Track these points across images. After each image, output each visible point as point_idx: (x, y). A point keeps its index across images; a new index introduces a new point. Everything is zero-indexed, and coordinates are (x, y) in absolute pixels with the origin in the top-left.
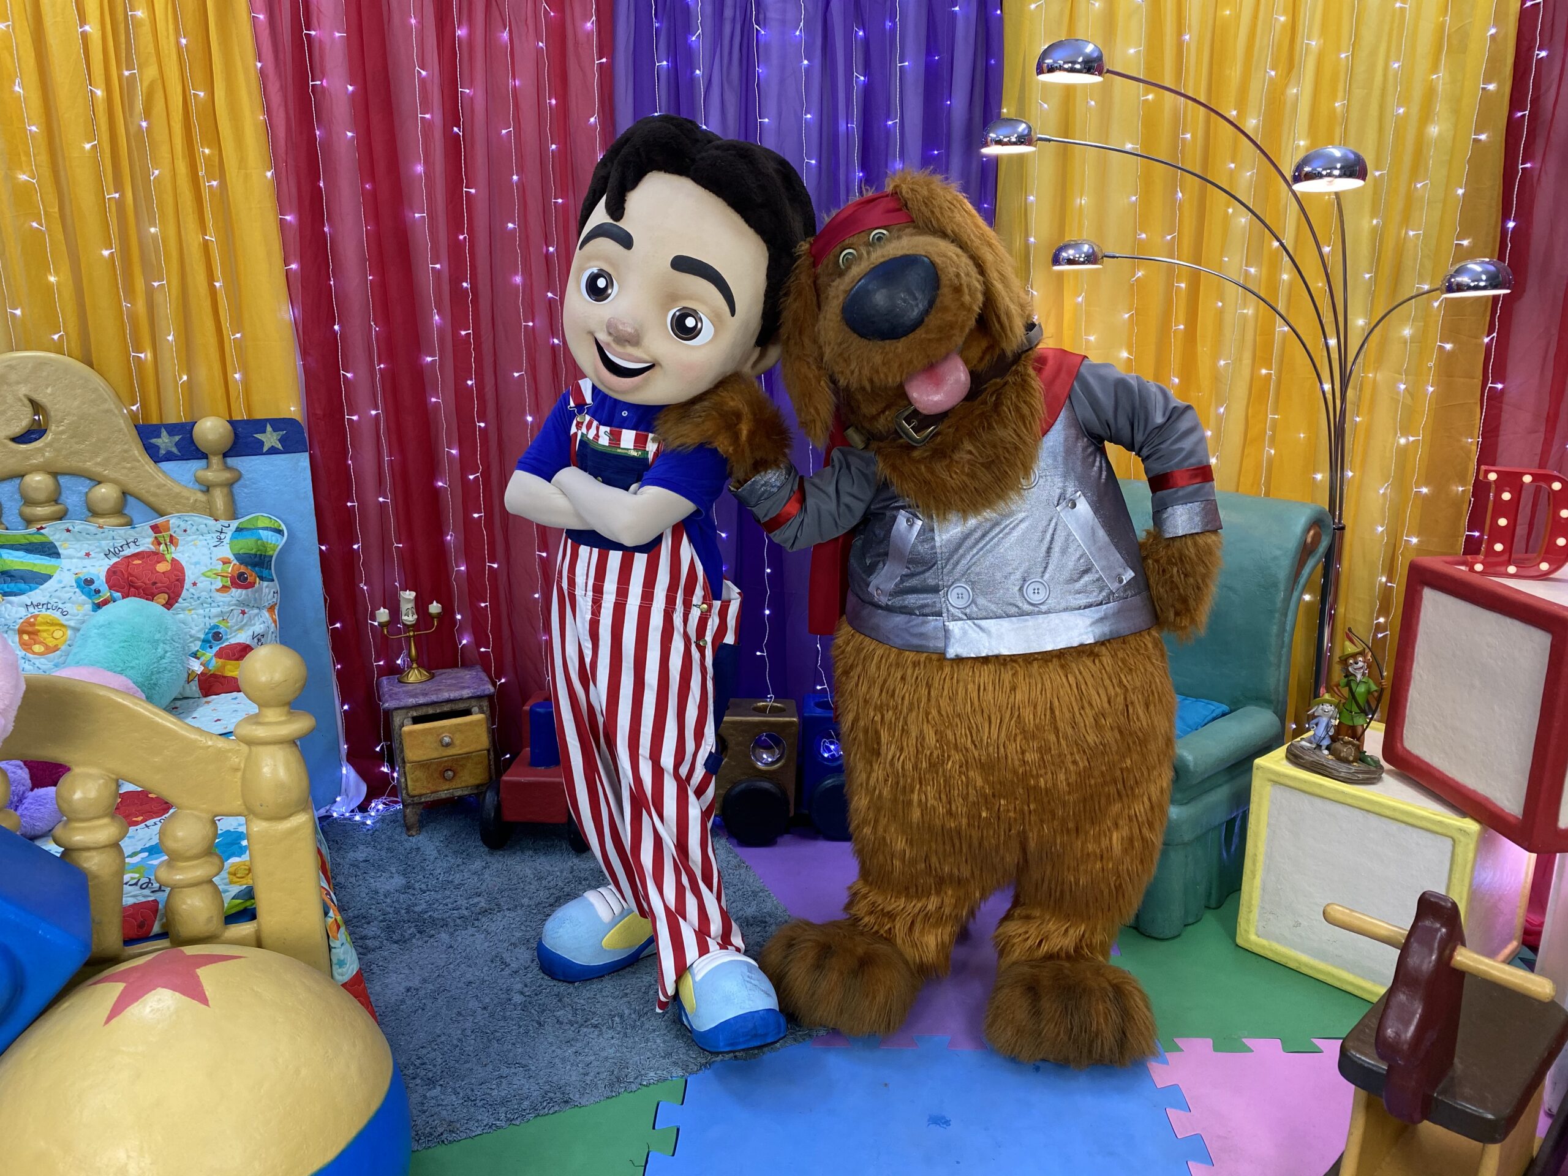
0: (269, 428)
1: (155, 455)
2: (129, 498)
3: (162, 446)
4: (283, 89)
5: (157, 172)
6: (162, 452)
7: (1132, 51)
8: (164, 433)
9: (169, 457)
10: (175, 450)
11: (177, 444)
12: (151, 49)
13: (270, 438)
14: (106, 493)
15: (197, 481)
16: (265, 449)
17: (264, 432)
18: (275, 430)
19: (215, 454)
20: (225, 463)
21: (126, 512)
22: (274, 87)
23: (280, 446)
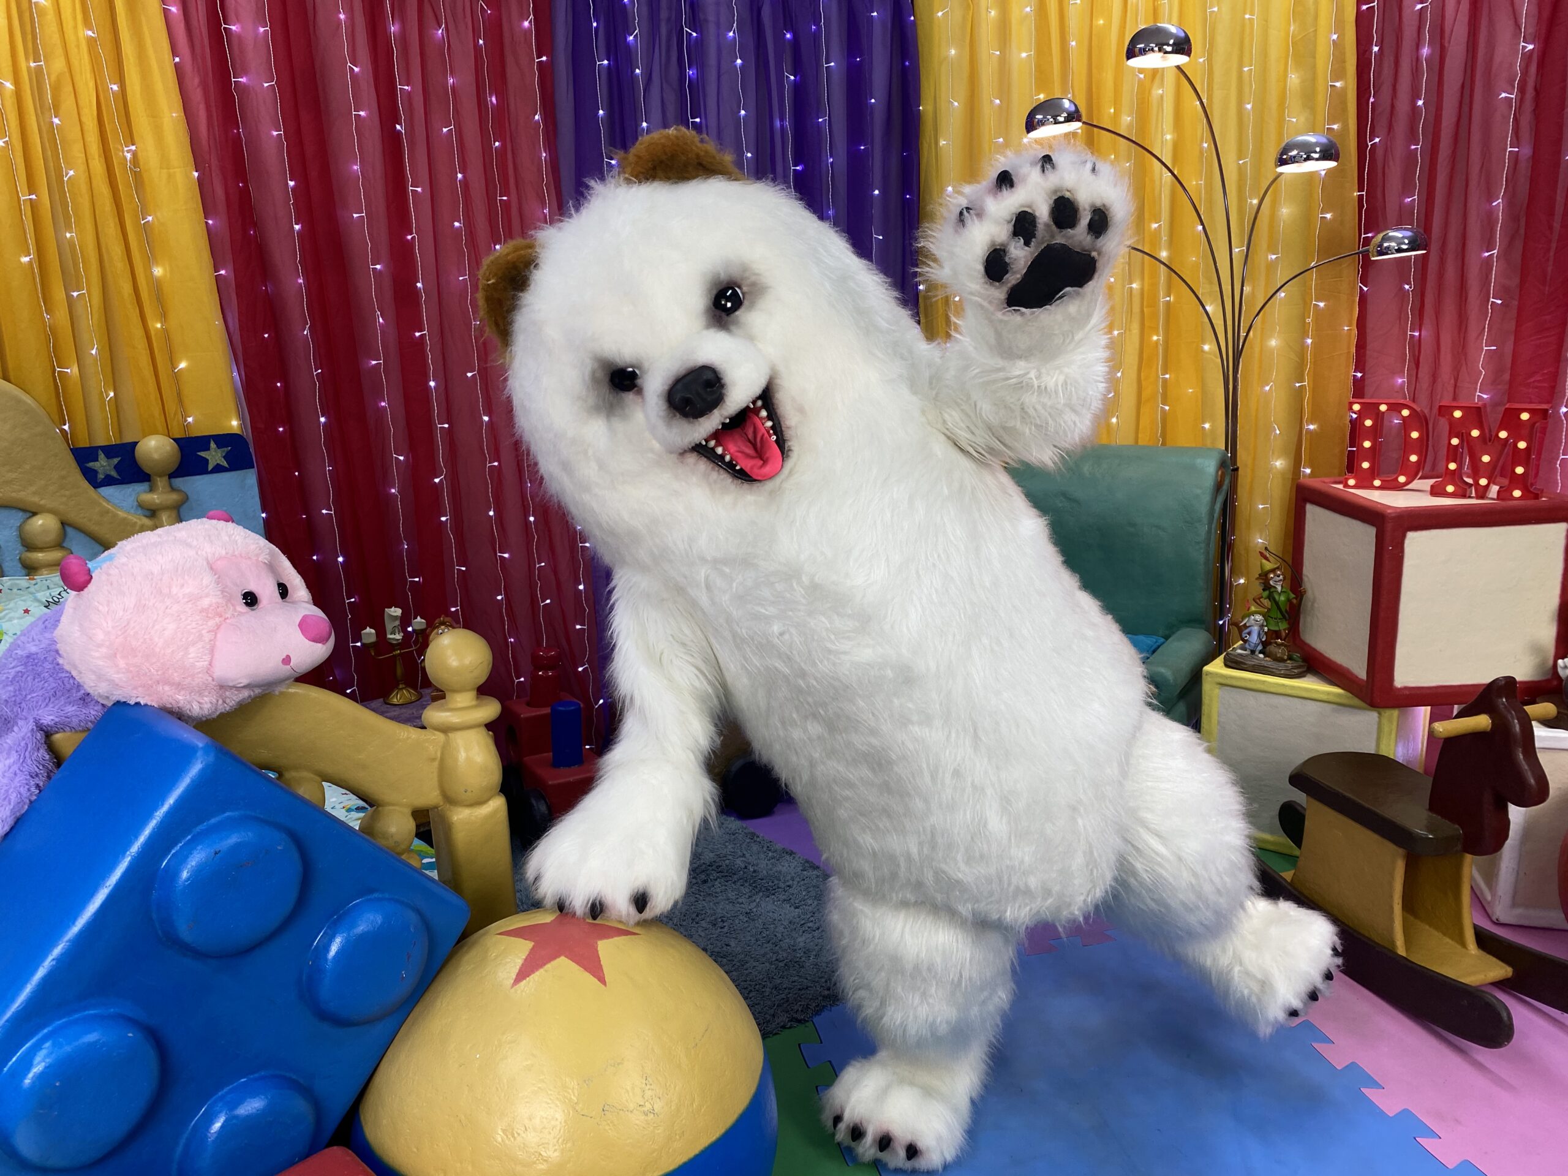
0: (213, 445)
1: (95, 480)
2: (69, 530)
3: (100, 470)
4: (204, 85)
5: (71, 173)
6: (101, 476)
7: (1024, 55)
8: (102, 456)
9: (109, 481)
10: (114, 474)
11: (116, 467)
12: (56, 38)
13: (214, 456)
14: (43, 524)
15: (141, 506)
16: (210, 467)
17: (208, 449)
18: (219, 446)
19: (160, 476)
20: (171, 486)
21: (65, 545)
22: (194, 82)
23: (225, 464)
